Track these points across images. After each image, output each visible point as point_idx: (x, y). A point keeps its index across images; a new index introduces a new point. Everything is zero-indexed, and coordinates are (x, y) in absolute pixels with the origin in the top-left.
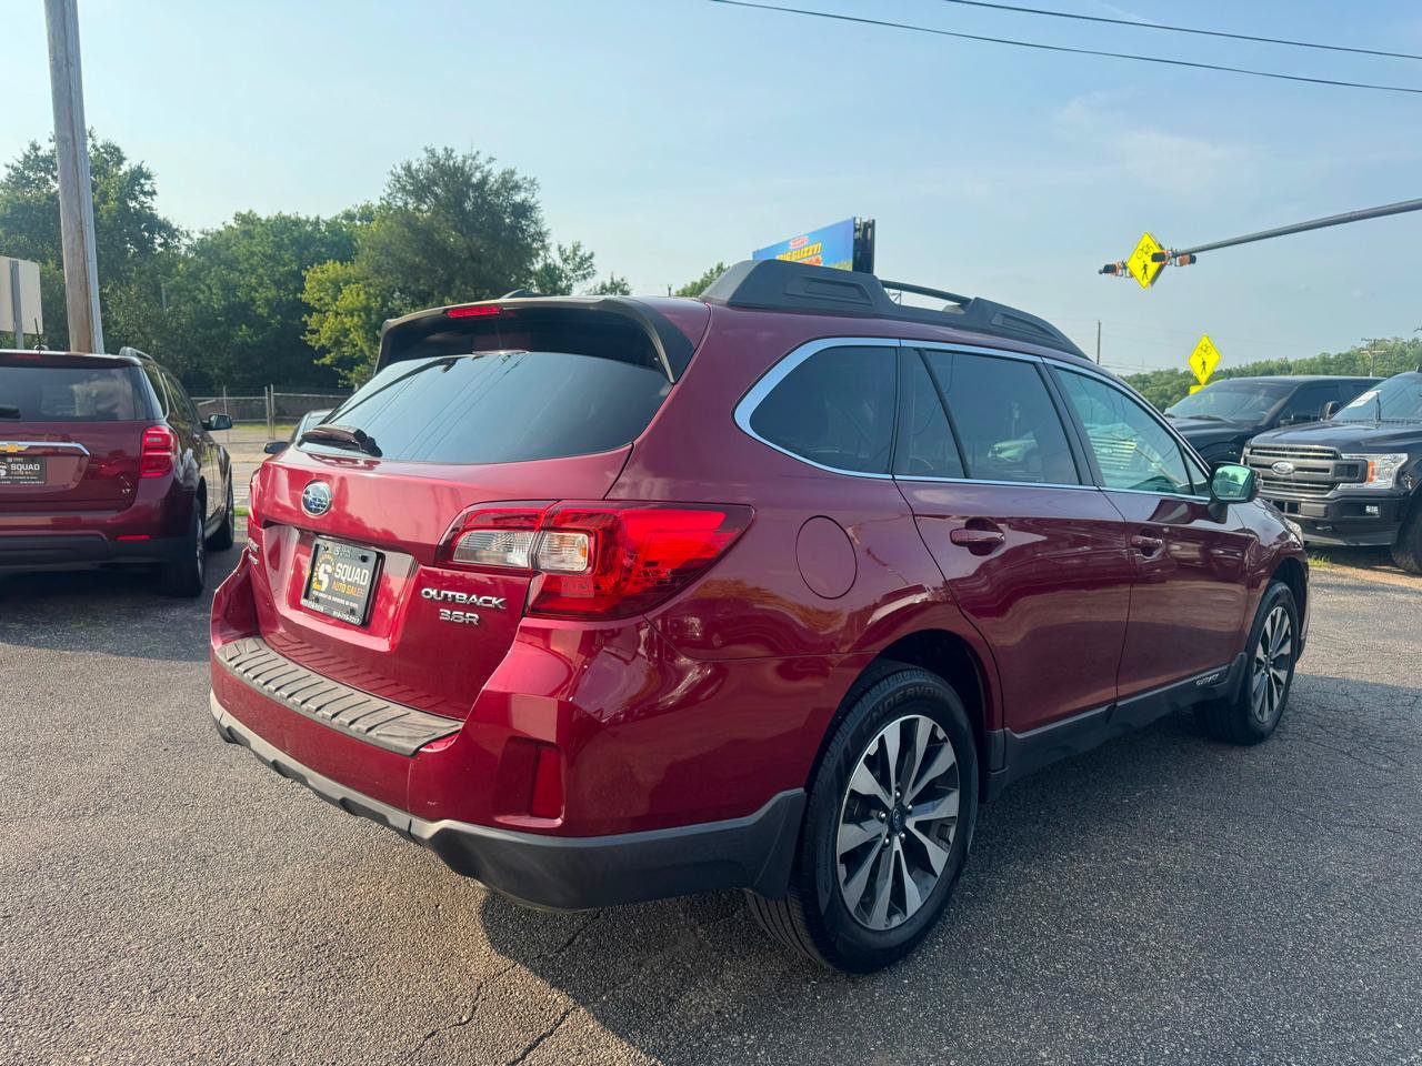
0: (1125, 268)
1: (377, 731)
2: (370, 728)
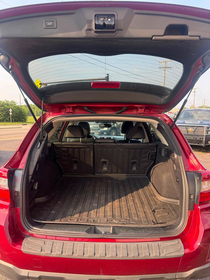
1: (163, 254)
2: (160, 254)
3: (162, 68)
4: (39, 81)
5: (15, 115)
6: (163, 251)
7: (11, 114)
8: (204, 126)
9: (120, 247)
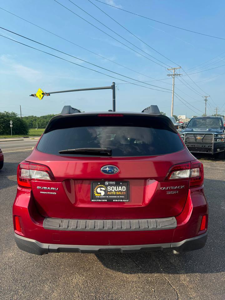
0: (36, 95)
1: (159, 226)
2: (157, 226)
3: (171, 75)
4: (41, 91)
5: (15, 127)
6: (159, 224)
7: (11, 126)
8: (212, 133)
9: (124, 222)
